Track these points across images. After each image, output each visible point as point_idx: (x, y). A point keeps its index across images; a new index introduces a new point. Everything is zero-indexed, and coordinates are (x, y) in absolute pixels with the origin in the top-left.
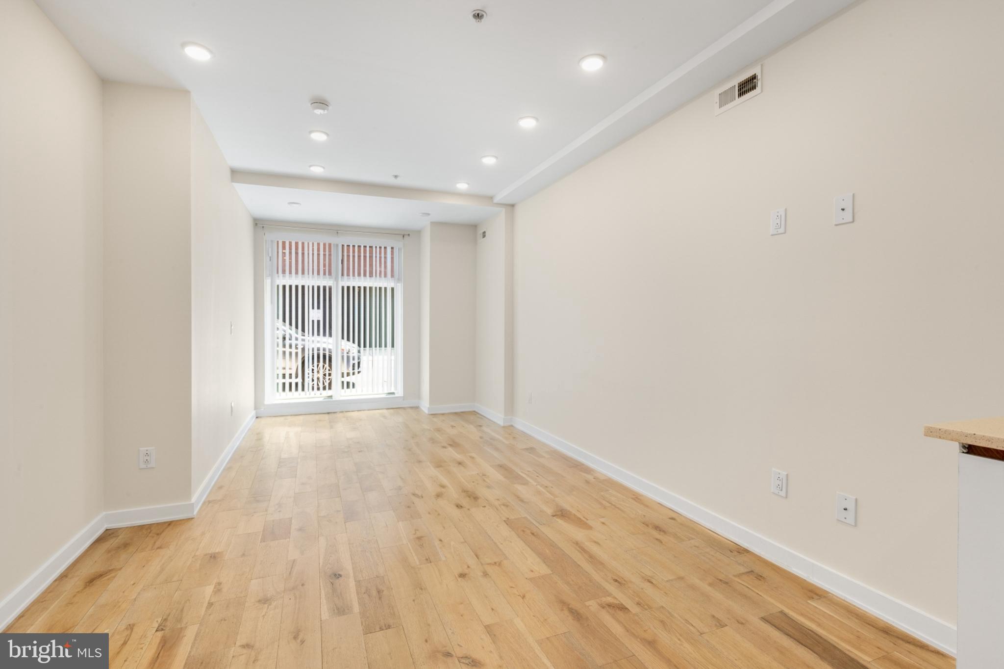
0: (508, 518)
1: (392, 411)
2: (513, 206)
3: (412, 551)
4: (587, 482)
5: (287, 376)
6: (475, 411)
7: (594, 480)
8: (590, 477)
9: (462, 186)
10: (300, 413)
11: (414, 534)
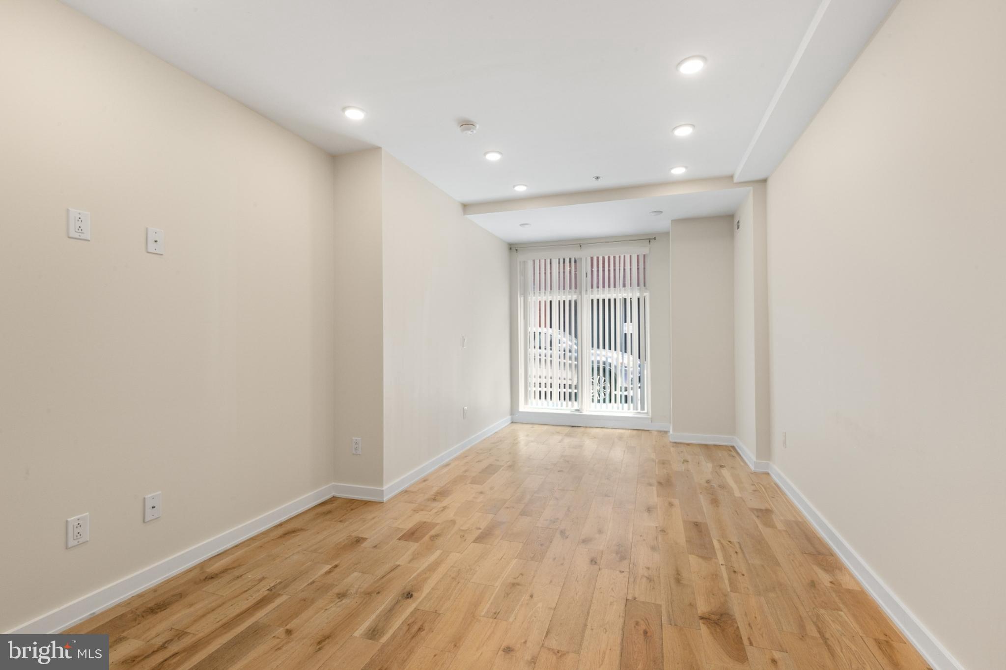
0: (635, 598)
1: (635, 432)
2: (764, 181)
3: (492, 598)
4: (813, 584)
5: (543, 385)
6: (733, 447)
7: (829, 585)
8: (824, 578)
9: (678, 171)
10: (547, 424)
11: (515, 578)
